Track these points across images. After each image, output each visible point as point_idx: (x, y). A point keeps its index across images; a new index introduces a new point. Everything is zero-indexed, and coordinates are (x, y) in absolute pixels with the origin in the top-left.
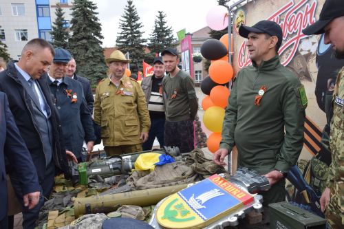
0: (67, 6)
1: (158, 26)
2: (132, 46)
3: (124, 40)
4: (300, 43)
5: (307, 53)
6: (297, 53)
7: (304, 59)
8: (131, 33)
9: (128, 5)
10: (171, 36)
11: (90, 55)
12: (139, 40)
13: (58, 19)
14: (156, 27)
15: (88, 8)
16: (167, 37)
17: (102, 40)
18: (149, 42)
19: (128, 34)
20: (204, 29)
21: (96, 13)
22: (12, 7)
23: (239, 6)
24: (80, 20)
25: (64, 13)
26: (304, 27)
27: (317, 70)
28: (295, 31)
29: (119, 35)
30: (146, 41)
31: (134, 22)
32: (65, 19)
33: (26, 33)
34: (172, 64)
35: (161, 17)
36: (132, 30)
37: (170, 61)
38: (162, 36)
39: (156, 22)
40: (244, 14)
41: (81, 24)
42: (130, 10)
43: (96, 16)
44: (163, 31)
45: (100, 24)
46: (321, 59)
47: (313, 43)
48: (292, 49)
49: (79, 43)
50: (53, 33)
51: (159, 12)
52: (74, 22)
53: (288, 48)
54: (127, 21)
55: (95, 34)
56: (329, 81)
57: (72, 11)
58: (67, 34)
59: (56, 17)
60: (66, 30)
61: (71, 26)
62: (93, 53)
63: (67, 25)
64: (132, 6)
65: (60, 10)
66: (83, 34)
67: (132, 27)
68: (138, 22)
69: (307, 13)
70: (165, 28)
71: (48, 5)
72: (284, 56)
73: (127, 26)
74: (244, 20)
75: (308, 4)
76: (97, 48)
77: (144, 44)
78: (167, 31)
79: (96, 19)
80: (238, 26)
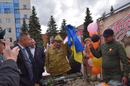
0: (27, 18)
1: (63, 25)
2: (53, 33)
3: (49, 31)
4: (126, 32)
5: (129, 36)
7: (128, 38)
8: (52, 28)
9: (51, 17)
11: (36, 37)
12: (56, 31)
13: (23, 24)
14: (62, 25)
15: (35, 19)
17: (41, 31)
18: (60, 31)
19: (51, 29)
20: (81, 25)
21: (39, 21)
22: (6, 20)
24: (32, 24)
25: (26, 21)
26: (127, 26)
29: (48, 29)
30: (58, 31)
31: (54, 24)
32: (26, 24)
33: (11, 30)
35: (64, 22)
36: (53, 27)
39: (62, 24)
41: (33, 26)
42: (52, 19)
43: (39, 22)
45: (40, 25)
48: (123, 35)
49: (32, 33)
50: (22, 29)
51: (63, 20)
52: (30, 25)
53: (121, 34)
54: (51, 24)
55: (38, 29)
57: (29, 21)
58: (27, 29)
59: (23, 23)
60: (27, 28)
61: (29, 26)
62: (37, 36)
63: (27, 26)
64: (52, 18)
65: (24, 20)
66: (33, 29)
67: (52, 26)
68: (55, 24)
69: (128, 22)
71: (20, 19)
72: (120, 37)
73: (51, 25)
75: (128, 19)
76: (39, 34)
77: (58, 32)
79: (39, 23)
80: (101, 26)
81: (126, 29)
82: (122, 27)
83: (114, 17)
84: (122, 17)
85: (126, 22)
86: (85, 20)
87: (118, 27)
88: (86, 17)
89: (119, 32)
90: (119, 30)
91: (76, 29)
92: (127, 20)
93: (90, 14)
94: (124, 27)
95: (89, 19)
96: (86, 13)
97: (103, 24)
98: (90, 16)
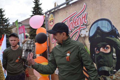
4: (81, 31)
5: (84, 36)
6: (80, 36)
7: (83, 39)
10: (8, 23)
16: (5, 24)
23: (51, 12)
26: (82, 24)
27: (89, 44)
28: (78, 26)
34: (15, 42)
37: (14, 40)
38: (3, 23)
40: (53, 16)
44: (3, 20)
46: (91, 39)
47: (87, 32)
48: (77, 34)
53: (75, 33)
56: (96, 49)
69: (83, 18)
70: (4, 18)
72: (74, 37)
74: (53, 19)
75: (83, 14)
78: (5, 20)
80: (50, 22)
81: (81, 27)
82: (76, 24)
83: (67, 11)
84: (76, 12)
85: (80, 18)
86: (33, 12)
87: (71, 24)
88: (34, 8)
89: (72, 30)
90: (72, 28)
91: (19, 24)
92: (82, 16)
93: (39, 5)
94: (78, 25)
95: (39, 11)
96: (34, 2)
97: (53, 18)
98: (39, 7)
